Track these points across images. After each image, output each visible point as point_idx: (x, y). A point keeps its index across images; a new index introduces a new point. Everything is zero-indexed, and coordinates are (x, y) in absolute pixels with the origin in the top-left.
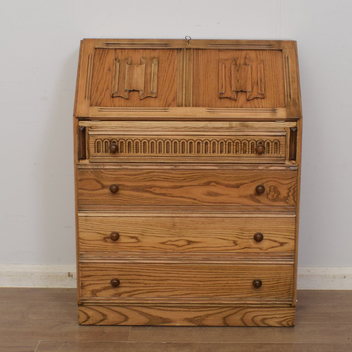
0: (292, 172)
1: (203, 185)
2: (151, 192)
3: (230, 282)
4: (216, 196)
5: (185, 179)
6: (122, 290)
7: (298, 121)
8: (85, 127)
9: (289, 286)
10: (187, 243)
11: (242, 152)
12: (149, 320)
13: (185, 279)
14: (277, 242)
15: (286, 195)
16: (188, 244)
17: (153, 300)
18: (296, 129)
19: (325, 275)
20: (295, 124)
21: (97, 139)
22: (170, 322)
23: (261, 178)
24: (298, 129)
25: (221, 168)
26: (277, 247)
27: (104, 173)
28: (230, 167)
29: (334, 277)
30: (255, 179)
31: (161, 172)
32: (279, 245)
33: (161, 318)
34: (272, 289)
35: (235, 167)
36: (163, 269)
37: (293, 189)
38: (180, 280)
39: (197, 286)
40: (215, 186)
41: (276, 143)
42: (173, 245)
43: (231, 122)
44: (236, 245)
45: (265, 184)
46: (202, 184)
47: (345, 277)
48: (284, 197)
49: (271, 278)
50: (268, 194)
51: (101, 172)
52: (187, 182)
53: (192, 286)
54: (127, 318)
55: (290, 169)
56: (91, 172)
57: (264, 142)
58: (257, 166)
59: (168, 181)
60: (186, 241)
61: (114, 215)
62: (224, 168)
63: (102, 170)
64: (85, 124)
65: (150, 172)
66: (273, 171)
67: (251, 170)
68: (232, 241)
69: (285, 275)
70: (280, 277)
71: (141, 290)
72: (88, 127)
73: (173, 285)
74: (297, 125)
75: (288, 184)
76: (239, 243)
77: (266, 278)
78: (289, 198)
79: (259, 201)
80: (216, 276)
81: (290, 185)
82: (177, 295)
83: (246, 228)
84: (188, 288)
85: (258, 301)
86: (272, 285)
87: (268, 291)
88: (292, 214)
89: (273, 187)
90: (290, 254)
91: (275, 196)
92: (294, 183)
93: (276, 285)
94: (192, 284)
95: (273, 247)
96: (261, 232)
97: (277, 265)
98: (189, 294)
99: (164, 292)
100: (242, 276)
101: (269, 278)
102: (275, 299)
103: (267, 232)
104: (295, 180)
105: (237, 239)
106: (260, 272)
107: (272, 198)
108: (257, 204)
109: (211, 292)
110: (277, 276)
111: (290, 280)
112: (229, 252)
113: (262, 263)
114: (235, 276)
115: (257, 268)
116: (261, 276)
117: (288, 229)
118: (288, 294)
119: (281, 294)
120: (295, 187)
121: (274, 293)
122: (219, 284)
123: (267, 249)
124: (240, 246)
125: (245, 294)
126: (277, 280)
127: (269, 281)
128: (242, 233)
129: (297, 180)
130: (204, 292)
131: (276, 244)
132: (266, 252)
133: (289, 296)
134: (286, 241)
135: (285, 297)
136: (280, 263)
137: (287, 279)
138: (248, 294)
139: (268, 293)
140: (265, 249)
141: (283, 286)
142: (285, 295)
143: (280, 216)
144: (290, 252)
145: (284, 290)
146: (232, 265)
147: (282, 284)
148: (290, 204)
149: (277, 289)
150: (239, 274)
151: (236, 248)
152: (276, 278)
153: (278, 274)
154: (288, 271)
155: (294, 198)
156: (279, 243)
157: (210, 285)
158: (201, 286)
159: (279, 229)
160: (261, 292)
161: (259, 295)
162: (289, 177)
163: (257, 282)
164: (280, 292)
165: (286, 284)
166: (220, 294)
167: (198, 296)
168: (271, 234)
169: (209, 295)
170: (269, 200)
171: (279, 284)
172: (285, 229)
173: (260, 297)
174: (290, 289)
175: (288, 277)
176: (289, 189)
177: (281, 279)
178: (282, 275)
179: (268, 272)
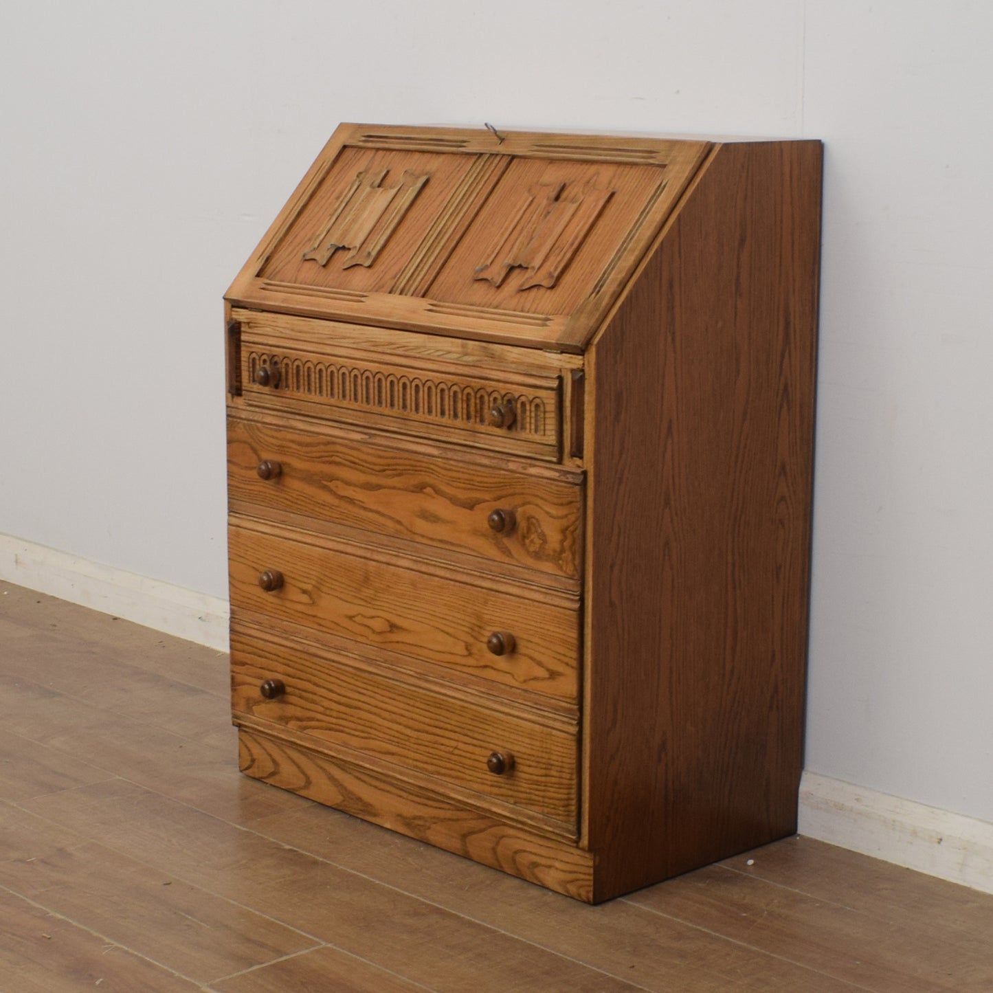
0: (566, 487)
1: (413, 492)
2: (330, 491)
3: (461, 746)
4: (435, 522)
5: (384, 470)
6: (291, 710)
7: (586, 355)
8: (240, 323)
9: (565, 791)
10: (389, 629)
11: (478, 420)
12: (341, 798)
13: (386, 715)
14: (543, 667)
15: (557, 547)
16: (391, 631)
17: (339, 751)
18: (581, 374)
19: (894, 821)
20: (581, 362)
21: (252, 352)
22: (375, 815)
23: (511, 491)
24: (587, 376)
25: (444, 455)
26: (543, 679)
27: (261, 432)
28: (460, 454)
29: (914, 833)
30: (505, 492)
31: (346, 446)
32: (546, 675)
33: (359, 799)
34: (536, 787)
35: (467, 457)
36: (352, 681)
37: (573, 532)
38: (379, 716)
39: (406, 738)
40: (434, 498)
41: (537, 406)
42: (366, 626)
43: (465, 341)
44: (470, 654)
45: (520, 510)
46: (412, 488)
47: (941, 840)
48: (555, 551)
49: (533, 758)
50: (524, 537)
51: (258, 429)
52: (388, 476)
53: (397, 735)
54: (308, 782)
55: (567, 478)
56: (244, 425)
57: (516, 400)
58: (508, 461)
59: (356, 469)
60: (387, 623)
61: (277, 532)
62: (450, 455)
63: (259, 425)
64: (242, 315)
65: (329, 443)
66: (534, 479)
67: (494, 468)
68: (463, 644)
69: (560, 759)
70: (549, 761)
71: (318, 720)
72: (244, 323)
73: (368, 724)
74: (583, 364)
75: (562, 518)
76: (474, 650)
77: (525, 757)
78: (564, 555)
79: (509, 551)
80: (437, 723)
81: (565, 522)
82: (374, 750)
83: (485, 616)
84: (392, 738)
85: (512, 811)
86: (535, 778)
87: (528, 791)
88: (572, 600)
89: (534, 521)
90: (569, 706)
91: (538, 546)
92: (572, 518)
93: (543, 779)
94: (397, 731)
95: (535, 679)
96: (513, 633)
97: (545, 729)
98: (393, 754)
99: (353, 735)
100: (480, 737)
101: (529, 757)
102: (541, 816)
103: (525, 637)
104: (575, 511)
105: (471, 640)
106: (513, 736)
107: (532, 549)
108: (507, 560)
109: (429, 760)
110: (544, 755)
111: (568, 776)
112: (459, 668)
113: (516, 713)
114: (469, 733)
115: (508, 725)
116: (516, 748)
117: (564, 637)
118: (565, 811)
119: (552, 806)
120: (576, 529)
121: (541, 799)
122: (442, 745)
123: (525, 681)
124: (477, 660)
125: (487, 785)
126: (544, 766)
127: (530, 766)
128: (480, 627)
129: (578, 510)
130: (418, 756)
131: (541, 673)
132: (523, 688)
133: (568, 815)
134: (560, 668)
135: (560, 818)
136: (551, 723)
137: (564, 770)
138: (492, 786)
139: (529, 796)
140: (522, 679)
141: (557, 786)
142: (560, 812)
143: (548, 599)
144: (569, 700)
145: (558, 800)
146: (466, 705)
147: (554, 780)
148: (565, 572)
149: (544, 791)
150: (477, 729)
151: (471, 661)
152: (544, 761)
153: (546, 752)
154: (565, 751)
155: (574, 559)
156: (548, 670)
157: (427, 743)
158: (412, 740)
159: (546, 632)
160: (516, 788)
161: (512, 796)
162: (564, 501)
163: (494, 760)
164: (551, 801)
165: (562, 784)
166: (443, 771)
167: (408, 764)
168: (531, 642)
169: (426, 766)
170: (528, 552)
171: (548, 779)
172: (558, 635)
173: (515, 803)
174: (569, 799)
175: (564, 765)
176: (563, 531)
177: (553, 767)
178: (554, 758)
179: (527, 741)
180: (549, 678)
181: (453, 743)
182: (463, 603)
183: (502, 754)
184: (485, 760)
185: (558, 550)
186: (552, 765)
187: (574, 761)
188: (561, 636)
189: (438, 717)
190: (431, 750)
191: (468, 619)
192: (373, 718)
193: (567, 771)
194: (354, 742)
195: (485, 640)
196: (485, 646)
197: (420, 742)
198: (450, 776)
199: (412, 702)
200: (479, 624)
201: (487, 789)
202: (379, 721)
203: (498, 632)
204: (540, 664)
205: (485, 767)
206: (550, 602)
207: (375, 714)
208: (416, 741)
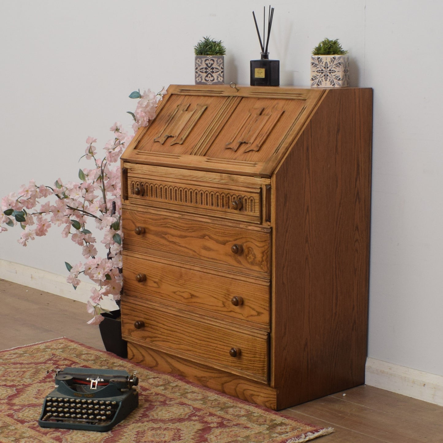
0: (263, 234)
1: (200, 238)
2: (166, 239)
3: (219, 346)
4: (210, 251)
5: (188, 229)
6: (147, 334)
7: (271, 179)
8: (127, 169)
9: (262, 363)
10: (190, 297)
11: (227, 207)
12: (171, 370)
13: (187, 334)
14: (255, 310)
15: (260, 259)
16: (191, 298)
17: (167, 350)
18: (270, 186)
20: (270, 182)
21: (132, 181)
23: (241, 237)
24: (272, 187)
25: (213, 222)
26: (255, 316)
27: (136, 215)
28: (220, 222)
30: (238, 237)
31: (172, 220)
32: (256, 314)
33: (179, 370)
34: (250, 362)
35: (223, 223)
36: (173, 320)
37: (266, 253)
38: (184, 334)
39: (196, 344)
40: (209, 240)
41: (252, 200)
42: (181, 296)
43: (221, 174)
44: (225, 306)
45: (245, 244)
48: (259, 261)
49: (249, 350)
50: (247, 256)
52: (190, 232)
53: (192, 342)
54: (157, 364)
55: (264, 230)
56: (129, 212)
57: (243, 198)
58: (240, 224)
59: (176, 229)
60: (189, 294)
61: (144, 257)
62: (215, 222)
63: (136, 212)
64: (128, 165)
65: (165, 219)
66: (250, 231)
67: (234, 227)
68: (222, 302)
69: (260, 350)
70: (255, 351)
71: (159, 338)
72: (129, 169)
73: (180, 338)
74: (271, 182)
75: (262, 247)
76: (226, 305)
77: (245, 349)
78: (263, 263)
79: (240, 262)
80: (208, 337)
81: (263, 249)
82: (182, 349)
83: (231, 290)
84: (190, 344)
85: (240, 373)
86: (249, 358)
87: (247, 364)
88: (267, 282)
89: (250, 249)
90: (266, 327)
91: (252, 259)
92: (266, 247)
93: (253, 359)
94: (192, 341)
95: (252, 316)
96: (243, 297)
97: (253, 337)
98: (190, 351)
99: (174, 343)
100: (227, 342)
101: (247, 350)
102: (252, 375)
103: (247, 298)
104: (267, 244)
105: (225, 300)
106: (240, 341)
107: (250, 261)
108: (239, 266)
109: (205, 353)
110: (253, 348)
111: (263, 357)
112: (220, 312)
113: (242, 331)
114: (222, 340)
115: (238, 336)
116: (241, 346)
117: (263, 298)
118: (262, 372)
119: (257, 370)
120: (268, 252)
121: (252, 367)
122: (211, 346)
123: (247, 317)
124: (228, 309)
125: (230, 362)
126: (253, 353)
127: (247, 353)
128: (228, 295)
129: (269, 243)
130: (200, 351)
131: (254, 313)
132: (247, 320)
133: (264, 374)
134: (262, 311)
135: (260, 375)
136: (256, 335)
137: (261, 354)
138: (232, 362)
139: (247, 366)
140: (246, 316)
141: (259, 361)
142: (260, 373)
143: (257, 282)
144: (265, 324)
145: (260, 367)
146: (220, 328)
147: (257, 359)
148: (264, 270)
149: (253, 364)
150: (225, 339)
151: (225, 309)
152: (253, 351)
153: (254, 347)
154: (262, 346)
155: (267, 264)
156: (257, 312)
157: (205, 346)
158: (198, 344)
159: (256, 296)
160: (242, 363)
161: (240, 367)
162: (263, 240)
163: (232, 351)
164: (256, 368)
165: (261, 361)
166: (212, 357)
167: (197, 355)
168: (250, 300)
169: (204, 355)
170: (248, 262)
171: (255, 359)
172: (261, 297)
173: (241, 370)
174: (264, 367)
175: (262, 352)
176: (263, 253)
177: (257, 354)
178: (258, 349)
179: (246, 343)
180: (257, 315)
181: (216, 345)
182: (221, 285)
183: (236, 348)
184: (229, 351)
185: (261, 261)
186: (257, 353)
187: (266, 351)
188: (262, 297)
189: (209, 334)
190: (206, 348)
191: (223, 291)
192: (181, 335)
193: (263, 355)
194: (174, 346)
195: (231, 300)
196: (230, 303)
197: (201, 345)
198: (214, 359)
199: (198, 328)
200: (228, 293)
201: (230, 364)
202: (185, 337)
203: (236, 296)
204: (253, 309)
205: (229, 354)
206: (257, 283)
207: (183, 334)
208: (200, 345)
